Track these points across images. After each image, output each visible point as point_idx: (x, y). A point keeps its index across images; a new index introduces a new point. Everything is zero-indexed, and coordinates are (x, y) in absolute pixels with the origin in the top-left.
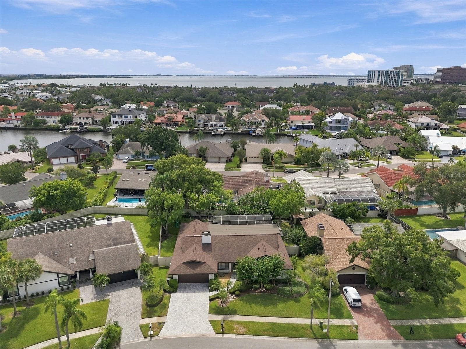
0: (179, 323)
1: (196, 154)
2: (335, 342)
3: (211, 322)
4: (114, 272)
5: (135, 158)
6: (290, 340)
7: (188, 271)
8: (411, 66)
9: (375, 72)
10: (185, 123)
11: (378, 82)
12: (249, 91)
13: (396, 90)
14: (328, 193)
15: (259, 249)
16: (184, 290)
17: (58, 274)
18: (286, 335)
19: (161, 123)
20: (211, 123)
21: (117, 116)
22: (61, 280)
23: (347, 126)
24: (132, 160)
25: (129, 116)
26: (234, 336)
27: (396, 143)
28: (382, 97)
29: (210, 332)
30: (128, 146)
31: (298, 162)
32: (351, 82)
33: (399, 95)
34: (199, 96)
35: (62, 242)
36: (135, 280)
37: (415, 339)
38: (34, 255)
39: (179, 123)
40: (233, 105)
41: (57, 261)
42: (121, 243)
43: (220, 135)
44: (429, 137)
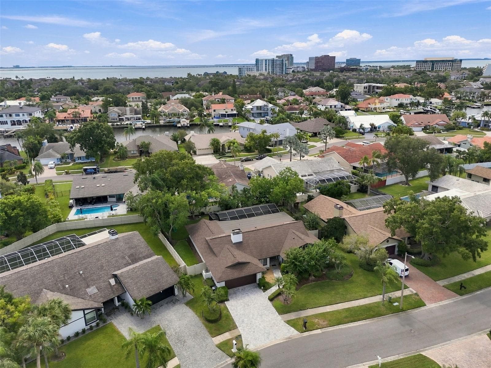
0: (256, 332)
1: (136, 151)
2: (409, 313)
3: (288, 322)
4: (152, 294)
5: (62, 162)
6: (373, 321)
7: (236, 274)
8: (291, 55)
9: (262, 61)
10: (94, 118)
11: (266, 70)
12: (146, 82)
13: (284, 78)
14: (305, 176)
15: (294, 238)
16: (236, 296)
17: (84, 310)
18: (366, 317)
19: (64, 120)
20: (126, 116)
21: (4, 115)
22: (88, 317)
23: (268, 113)
24: (59, 165)
25: (21, 114)
26: (319, 331)
27: (325, 125)
28: (279, 84)
29: (293, 332)
30: (49, 148)
31: (248, 149)
32: (241, 71)
33: (292, 82)
34: (90, 88)
35: (66, 270)
36: (172, 297)
37: (467, 293)
38: (38, 293)
39: (88, 119)
40: (137, 97)
41: (72, 296)
42: (140, 259)
43: (141, 128)
44: (349, 117)
